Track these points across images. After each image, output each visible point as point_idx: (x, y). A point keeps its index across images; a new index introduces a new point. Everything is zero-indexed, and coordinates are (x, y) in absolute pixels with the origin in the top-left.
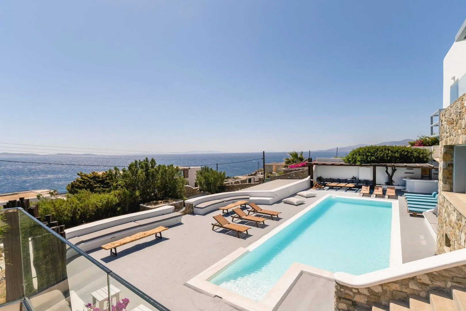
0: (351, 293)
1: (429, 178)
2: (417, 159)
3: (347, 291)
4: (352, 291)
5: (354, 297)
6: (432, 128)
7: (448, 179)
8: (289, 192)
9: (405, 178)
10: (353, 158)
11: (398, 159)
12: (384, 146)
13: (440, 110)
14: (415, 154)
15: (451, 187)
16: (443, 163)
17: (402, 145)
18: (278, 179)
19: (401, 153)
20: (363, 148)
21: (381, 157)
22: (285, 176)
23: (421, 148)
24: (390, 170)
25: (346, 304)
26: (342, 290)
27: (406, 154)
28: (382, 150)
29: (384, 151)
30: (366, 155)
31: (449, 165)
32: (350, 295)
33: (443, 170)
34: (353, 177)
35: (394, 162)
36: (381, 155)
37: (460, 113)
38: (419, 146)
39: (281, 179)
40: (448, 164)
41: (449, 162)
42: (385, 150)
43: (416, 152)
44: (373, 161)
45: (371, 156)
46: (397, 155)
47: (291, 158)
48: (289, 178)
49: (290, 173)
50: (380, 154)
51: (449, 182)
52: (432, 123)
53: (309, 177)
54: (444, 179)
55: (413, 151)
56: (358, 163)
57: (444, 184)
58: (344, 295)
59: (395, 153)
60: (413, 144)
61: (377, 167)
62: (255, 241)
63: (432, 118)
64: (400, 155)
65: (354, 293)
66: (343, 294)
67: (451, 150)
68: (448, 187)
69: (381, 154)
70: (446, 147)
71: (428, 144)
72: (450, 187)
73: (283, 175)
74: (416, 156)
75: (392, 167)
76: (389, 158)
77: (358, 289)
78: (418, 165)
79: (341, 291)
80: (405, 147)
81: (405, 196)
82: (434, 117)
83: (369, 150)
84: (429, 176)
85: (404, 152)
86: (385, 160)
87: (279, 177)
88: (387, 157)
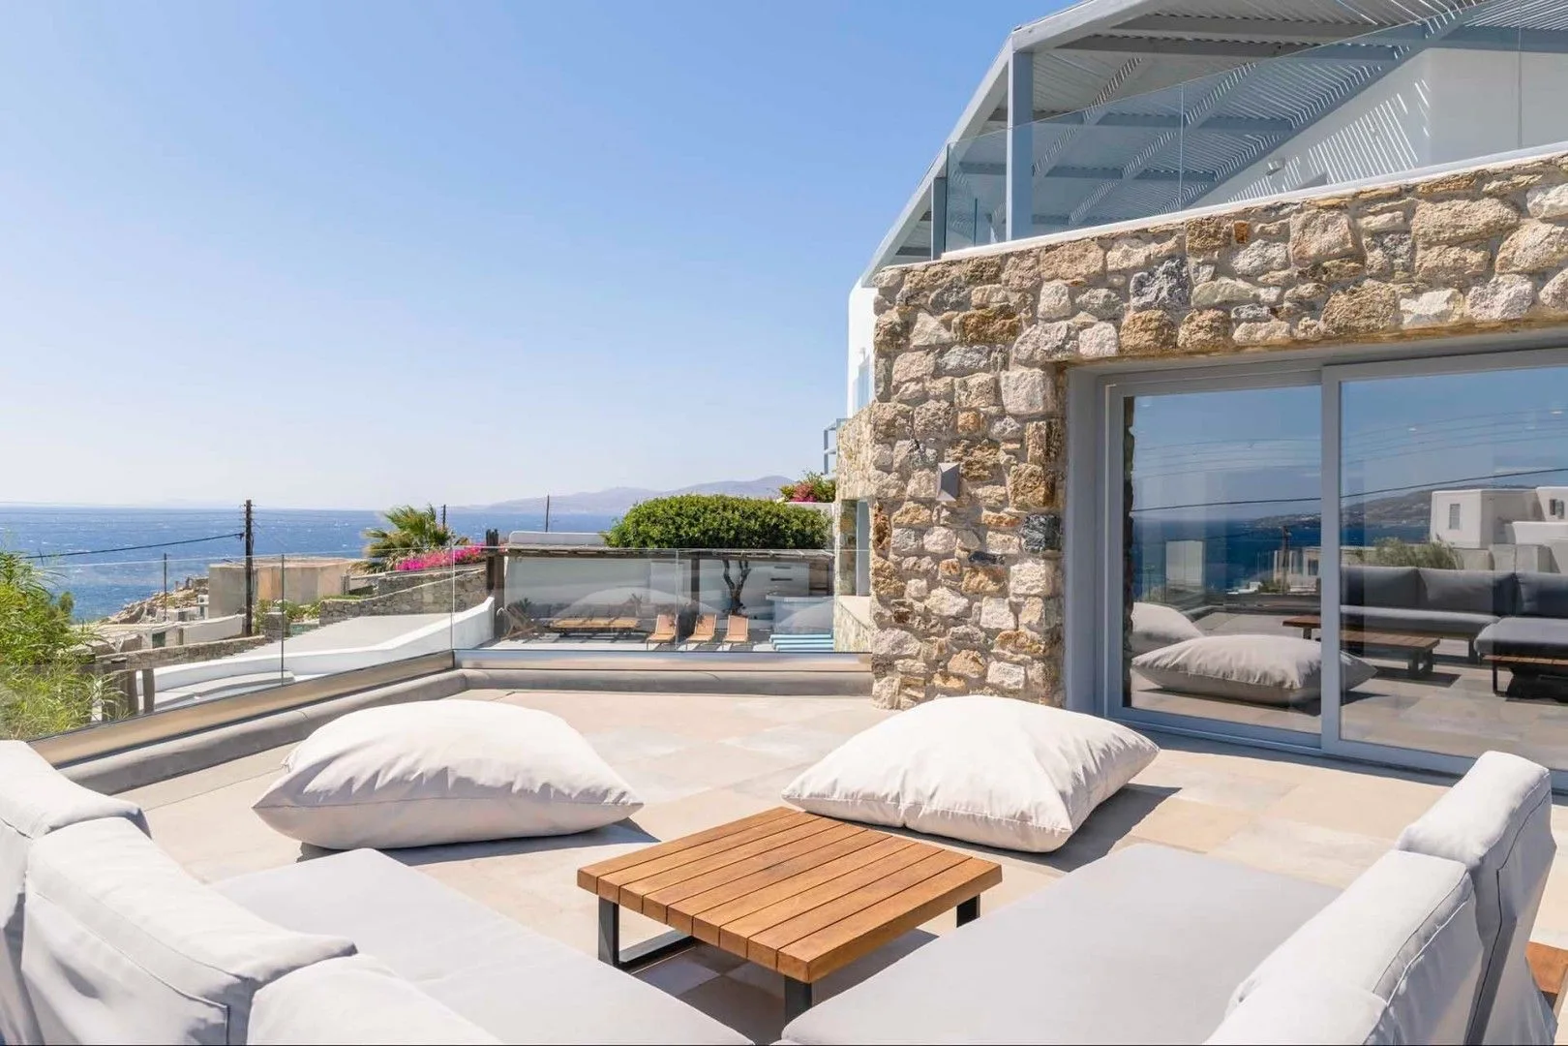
1: (825, 592)
2: (800, 537)
6: (826, 456)
7: (848, 569)
9: (771, 593)
10: (638, 534)
11: (756, 538)
12: (722, 497)
13: (839, 421)
14: (796, 525)
15: (853, 585)
16: (841, 536)
17: (764, 497)
18: (359, 615)
19: (763, 521)
20: (665, 501)
21: (713, 530)
22: (388, 603)
23: (809, 505)
24: (734, 572)
27: (775, 524)
28: (717, 508)
29: (720, 511)
30: (674, 523)
31: (849, 541)
33: (840, 550)
34: (633, 599)
35: (747, 545)
36: (715, 524)
37: (858, 440)
38: (805, 499)
39: (374, 613)
40: (849, 539)
41: (848, 534)
42: (725, 508)
43: (796, 517)
44: (693, 543)
45: (691, 525)
46: (754, 525)
47: (394, 532)
48: (408, 608)
49: (408, 590)
50: (710, 521)
52: (826, 447)
53: (490, 600)
54: (843, 570)
55: (789, 515)
56: (652, 548)
57: (842, 581)
59: (748, 518)
60: (790, 495)
61: (703, 562)
63: (826, 433)
64: (761, 526)
67: (853, 508)
68: (846, 586)
69: (715, 520)
70: (844, 501)
71: (824, 497)
72: (851, 585)
73: (380, 601)
74: (797, 531)
75: (737, 562)
76: (732, 532)
78: (801, 553)
80: (771, 503)
81: (773, 640)
82: (830, 432)
83: (681, 508)
84: (825, 586)
85: (771, 519)
86: (723, 538)
87: (364, 607)
88: (728, 531)
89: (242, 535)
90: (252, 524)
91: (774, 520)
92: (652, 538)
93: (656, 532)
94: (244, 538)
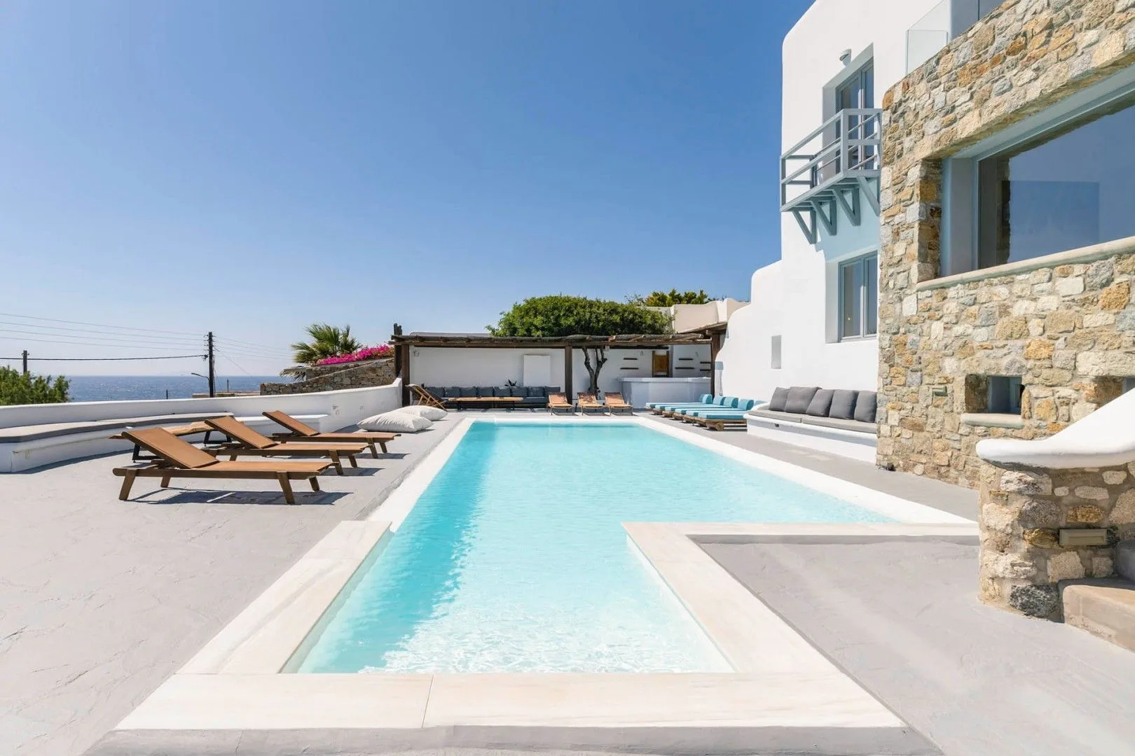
0: (1101, 495)
3: (1081, 492)
4: (1103, 485)
5: (1112, 506)
7: (930, 249)
8: (362, 408)
10: (523, 323)
15: (936, 269)
16: (921, 206)
21: (585, 320)
24: (593, 359)
25: (1076, 548)
26: (1061, 492)
28: (585, 305)
29: (588, 308)
30: (553, 314)
31: (933, 212)
32: (1093, 503)
33: (920, 224)
34: (510, 382)
36: (586, 316)
39: (302, 392)
40: (932, 210)
41: (932, 204)
42: (591, 306)
45: (567, 316)
48: (331, 389)
49: (332, 375)
50: (582, 314)
51: (932, 256)
53: (398, 381)
54: (923, 251)
57: (923, 262)
58: (1071, 513)
59: (612, 314)
61: (573, 350)
62: (377, 506)
64: (621, 319)
65: (1115, 490)
66: (1064, 509)
67: (938, 171)
68: (929, 268)
69: (585, 314)
70: (936, 156)
72: (934, 269)
73: (308, 383)
76: (601, 324)
77: (1124, 468)
79: (1058, 500)
84: (666, 373)
85: (629, 315)
86: (593, 327)
87: (296, 388)
88: (598, 321)
89: (206, 356)
90: (213, 348)
91: (631, 316)
92: (536, 327)
93: (538, 321)
94: (208, 359)
